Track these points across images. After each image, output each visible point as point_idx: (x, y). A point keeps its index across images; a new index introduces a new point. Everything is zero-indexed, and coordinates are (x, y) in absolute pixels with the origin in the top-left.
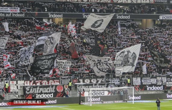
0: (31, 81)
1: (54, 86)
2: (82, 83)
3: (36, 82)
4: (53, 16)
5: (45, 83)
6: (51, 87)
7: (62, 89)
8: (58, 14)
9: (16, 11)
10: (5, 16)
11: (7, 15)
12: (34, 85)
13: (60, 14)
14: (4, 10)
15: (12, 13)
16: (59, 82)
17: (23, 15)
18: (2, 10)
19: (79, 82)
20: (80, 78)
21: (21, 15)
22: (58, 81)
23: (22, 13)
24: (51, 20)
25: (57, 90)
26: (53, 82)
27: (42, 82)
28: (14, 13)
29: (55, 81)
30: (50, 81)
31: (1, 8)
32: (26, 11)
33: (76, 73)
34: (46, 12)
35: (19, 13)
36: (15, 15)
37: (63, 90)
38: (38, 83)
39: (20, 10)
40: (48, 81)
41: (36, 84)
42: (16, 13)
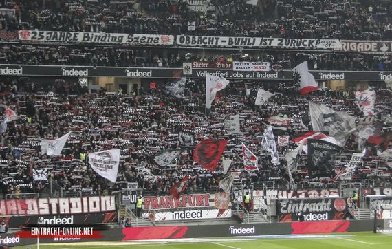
0: (288, 192)
1: (330, 201)
2: (378, 195)
3: (299, 192)
4: (327, 77)
5: (314, 194)
6: (323, 201)
7: (343, 205)
8: (335, 73)
9: (263, 68)
10: (245, 77)
11: (248, 75)
12: (295, 197)
13: (340, 73)
14: (243, 66)
15: (256, 72)
16: (339, 193)
17: (275, 76)
18: (239, 66)
19: (374, 193)
20: (376, 187)
21: (272, 76)
22: (337, 191)
23: (274, 73)
24: (324, 83)
25: (335, 207)
26: (328, 193)
27: (309, 193)
28: (260, 72)
29: (331, 190)
30: (323, 191)
31: (238, 64)
32: (280, 68)
33: (369, 177)
34: (316, 69)
35: (268, 72)
36: (262, 76)
37: (344, 207)
38: (301, 194)
39: (270, 67)
40: (319, 191)
41: (298, 196)
42: (263, 72)
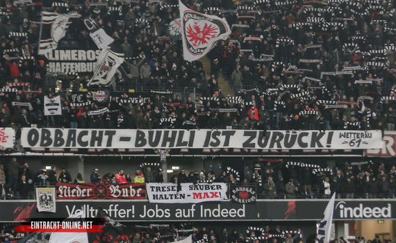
4: (353, 212)
8: (372, 205)
9: (214, 195)
10: (173, 216)
11: (180, 213)
13: (382, 205)
14: (168, 193)
15: (198, 205)
17: (240, 213)
18: (159, 193)
21: (233, 213)
23: (238, 206)
24: (346, 226)
28: (206, 205)
31: (158, 189)
32: (250, 195)
35: (223, 205)
36: (212, 213)
39: (229, 193)
42: (212, 205)
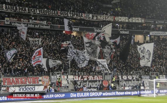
0: (79, 77)
1: (101, 81)
5: (91, 78)
6: (98, 81)
10: (35, 27)
11: (36, 26)
12: (82, 80)
15: (40, 25)
21: (47, 27)
26: (98, 78)
27: (89, 77)
28: (42, 25)
29: (99, 76)
30: (95, 77)
32: (51, 24)
35: (45, 25)
36: (43, 27)
37: (108, 85)
38: (85, 78)
39: (47, 23)
41: (83, 78)
